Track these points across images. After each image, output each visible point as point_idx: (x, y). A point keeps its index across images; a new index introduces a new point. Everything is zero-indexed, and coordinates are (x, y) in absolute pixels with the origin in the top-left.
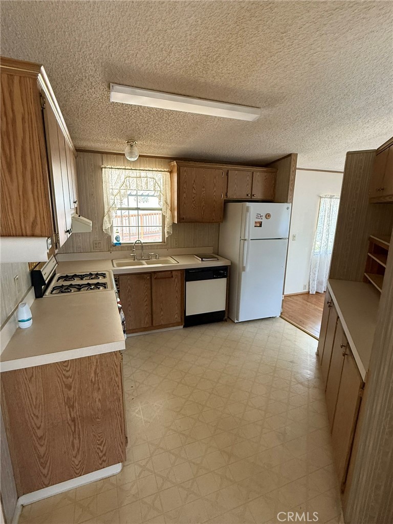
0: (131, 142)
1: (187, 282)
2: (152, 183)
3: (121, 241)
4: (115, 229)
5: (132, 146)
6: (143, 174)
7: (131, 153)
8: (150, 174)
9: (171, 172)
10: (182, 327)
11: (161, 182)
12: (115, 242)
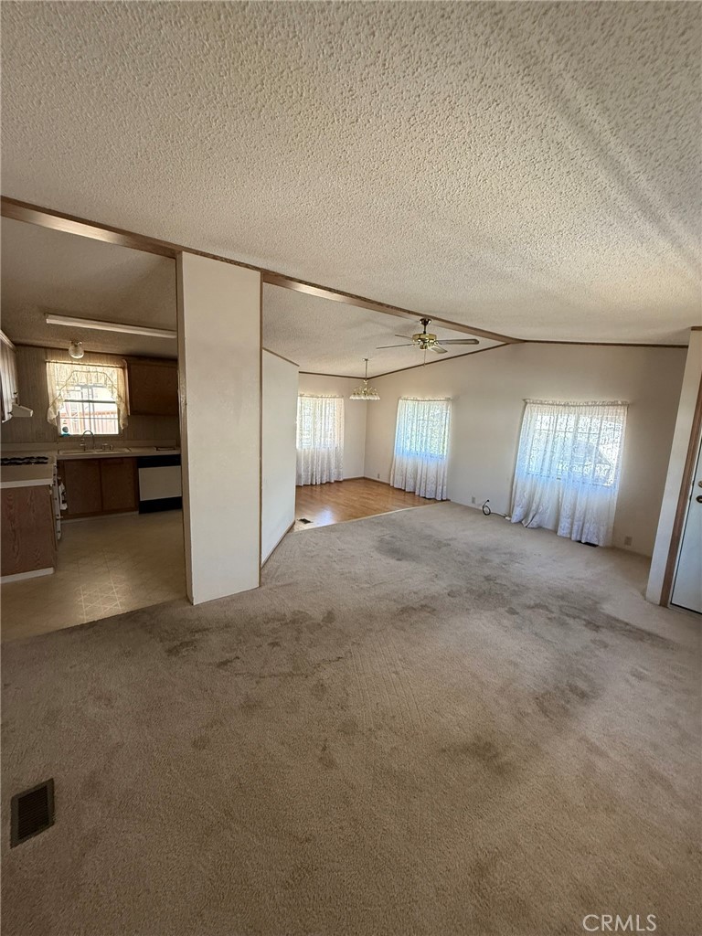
0: (74, 343)
1: (140, 469)
2: (103, 379)
3: (69, 433)
4: (62, 421)
5: (76, 346)
6: (92, 368)
7: (76, 352)
8: (99, 369)
9: (123, 368)
10: (138, 512)
11: (115, 377)
12: (63, 433)
